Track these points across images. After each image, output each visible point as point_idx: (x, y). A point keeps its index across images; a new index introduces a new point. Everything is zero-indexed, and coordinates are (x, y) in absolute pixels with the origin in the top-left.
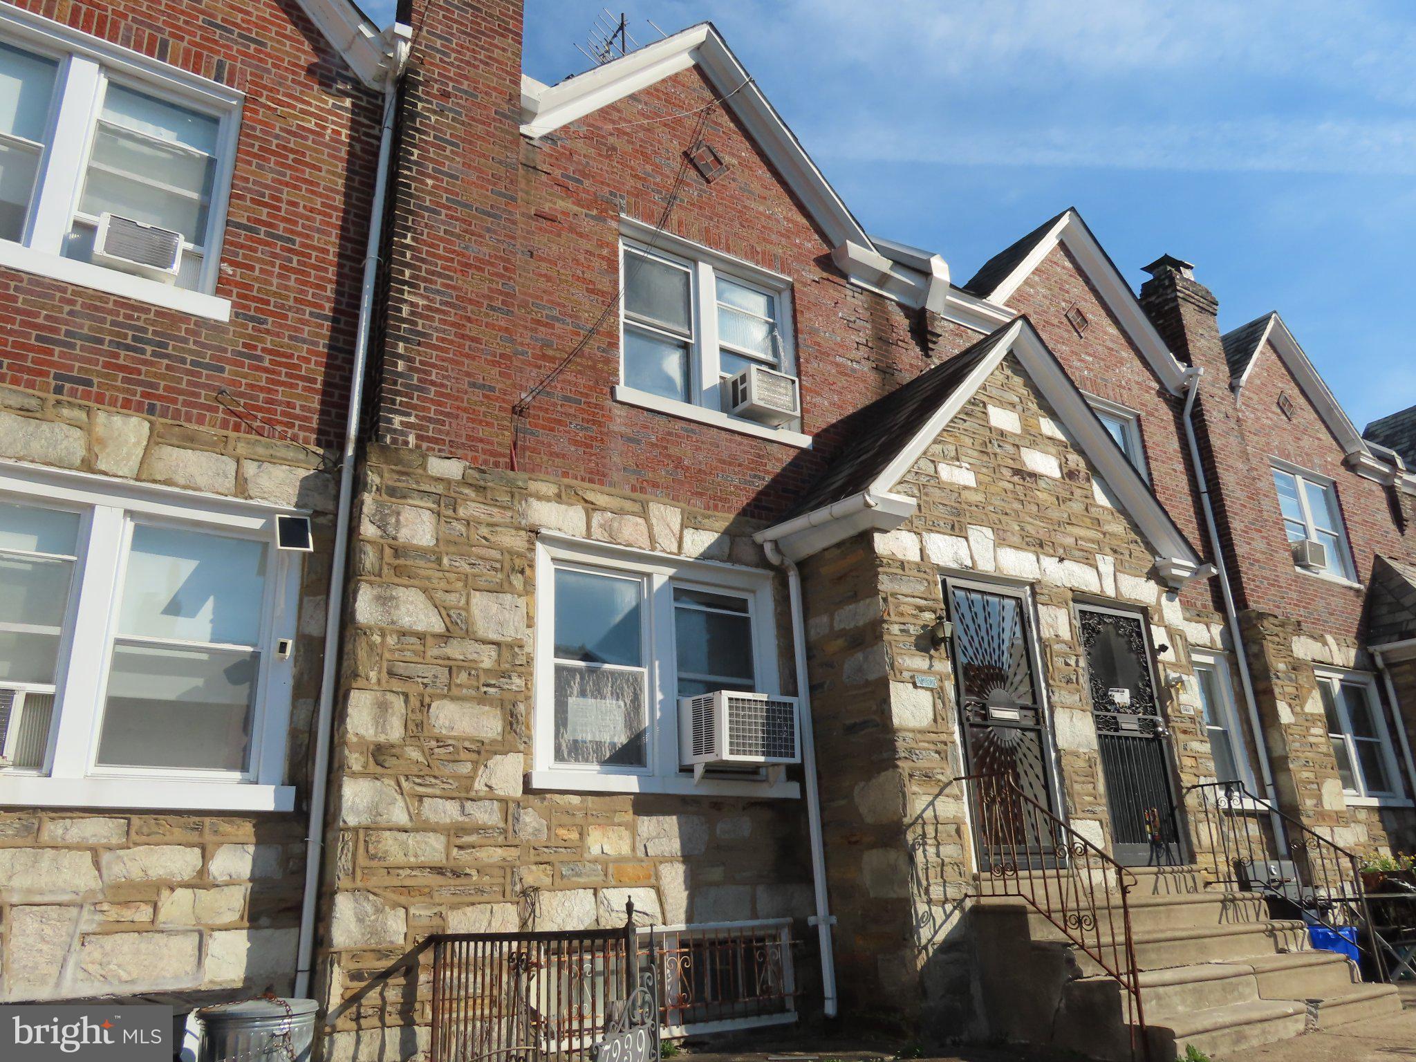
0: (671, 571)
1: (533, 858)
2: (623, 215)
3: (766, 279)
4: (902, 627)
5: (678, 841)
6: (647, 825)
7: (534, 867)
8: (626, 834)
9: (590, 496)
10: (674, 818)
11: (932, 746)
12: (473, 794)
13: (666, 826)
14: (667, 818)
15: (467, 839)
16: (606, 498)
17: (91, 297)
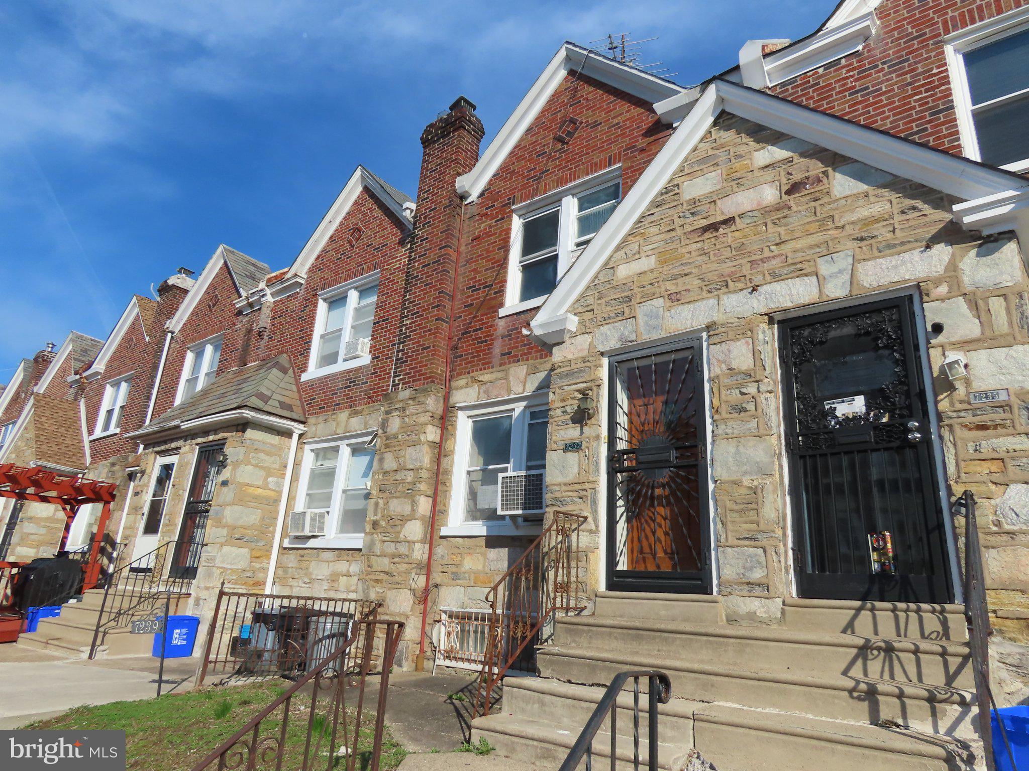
0: (524, 403)
1: (441, 570)
2: (513, 207)
3: (604, 178)
4: (563, 409)
5: (507, 562)
6: (493, 553)
7: (441, 574)
8: (481, 558)
9: (481, 378)
10: (507, 549)
11: (575, 494)
12: (399, 540)
13: (502, 554)
14: (503, 549)
15: (396, 560)
16: (489, 375)
17: (340, 374)
